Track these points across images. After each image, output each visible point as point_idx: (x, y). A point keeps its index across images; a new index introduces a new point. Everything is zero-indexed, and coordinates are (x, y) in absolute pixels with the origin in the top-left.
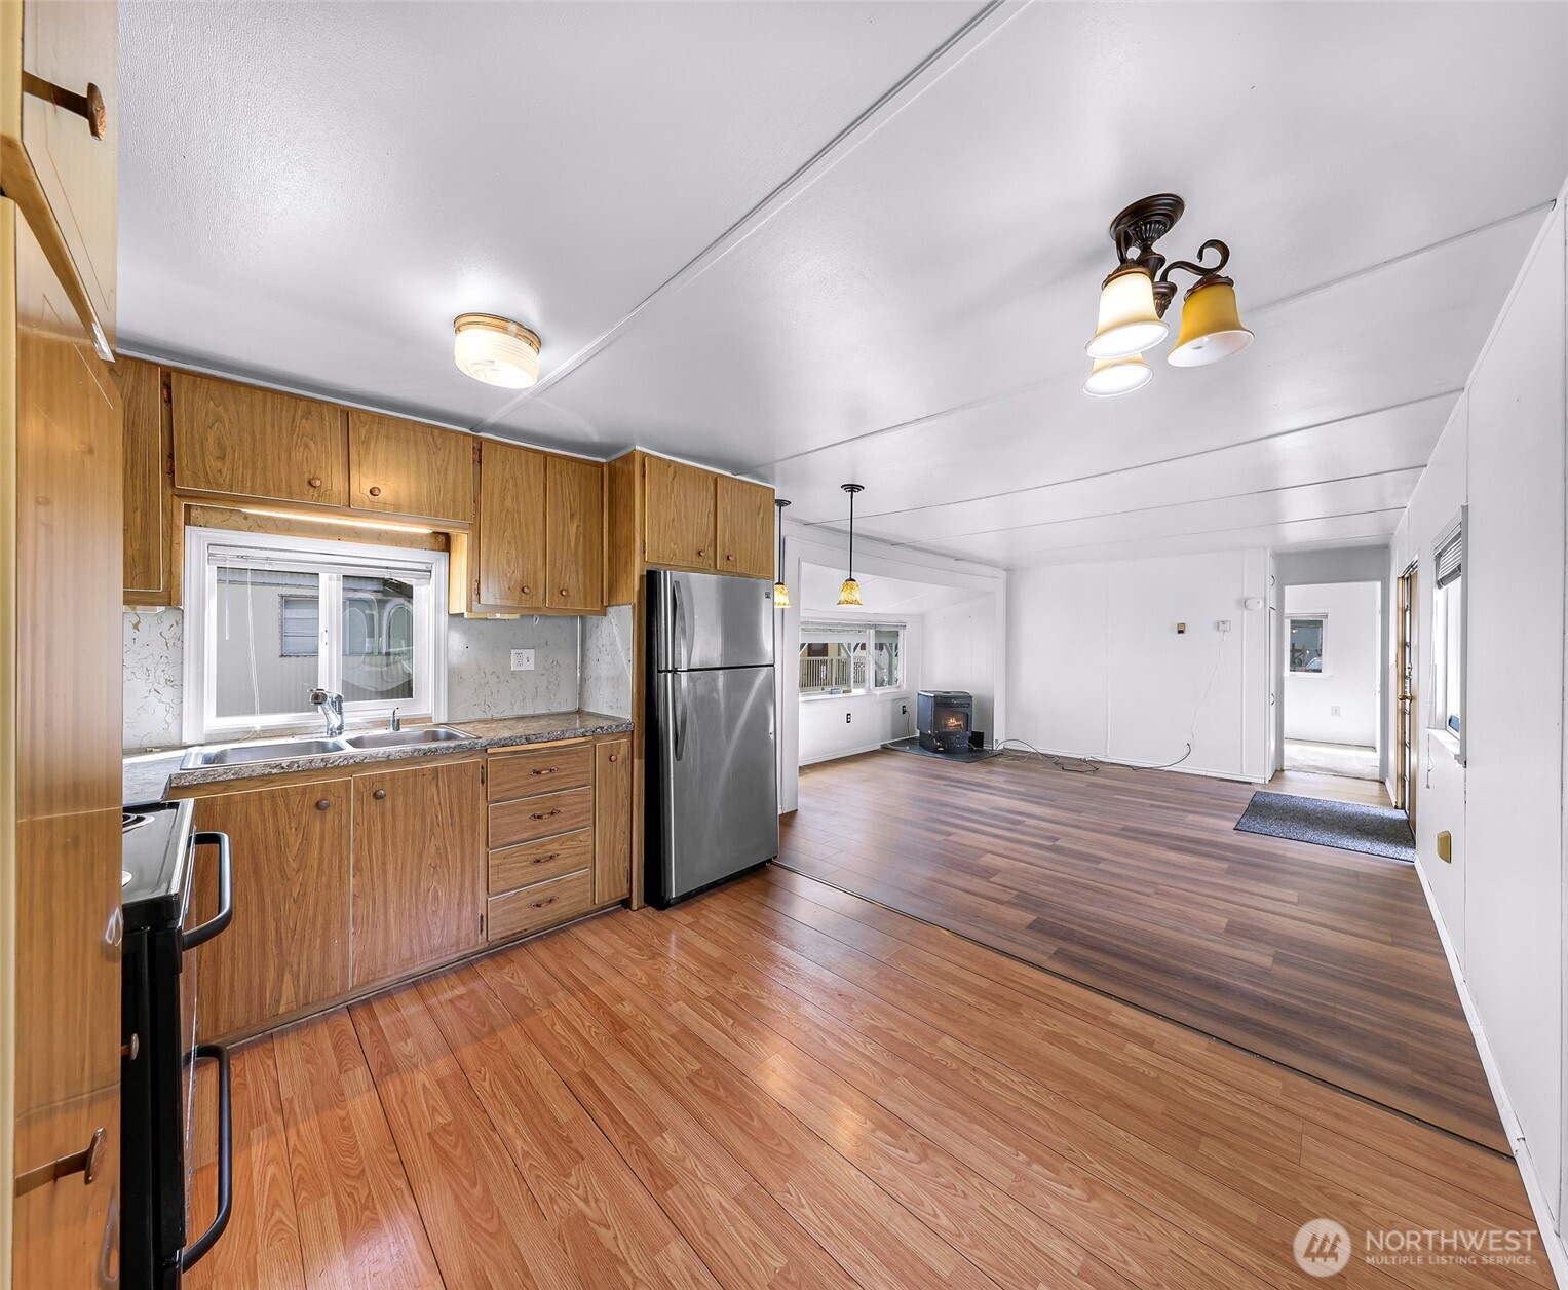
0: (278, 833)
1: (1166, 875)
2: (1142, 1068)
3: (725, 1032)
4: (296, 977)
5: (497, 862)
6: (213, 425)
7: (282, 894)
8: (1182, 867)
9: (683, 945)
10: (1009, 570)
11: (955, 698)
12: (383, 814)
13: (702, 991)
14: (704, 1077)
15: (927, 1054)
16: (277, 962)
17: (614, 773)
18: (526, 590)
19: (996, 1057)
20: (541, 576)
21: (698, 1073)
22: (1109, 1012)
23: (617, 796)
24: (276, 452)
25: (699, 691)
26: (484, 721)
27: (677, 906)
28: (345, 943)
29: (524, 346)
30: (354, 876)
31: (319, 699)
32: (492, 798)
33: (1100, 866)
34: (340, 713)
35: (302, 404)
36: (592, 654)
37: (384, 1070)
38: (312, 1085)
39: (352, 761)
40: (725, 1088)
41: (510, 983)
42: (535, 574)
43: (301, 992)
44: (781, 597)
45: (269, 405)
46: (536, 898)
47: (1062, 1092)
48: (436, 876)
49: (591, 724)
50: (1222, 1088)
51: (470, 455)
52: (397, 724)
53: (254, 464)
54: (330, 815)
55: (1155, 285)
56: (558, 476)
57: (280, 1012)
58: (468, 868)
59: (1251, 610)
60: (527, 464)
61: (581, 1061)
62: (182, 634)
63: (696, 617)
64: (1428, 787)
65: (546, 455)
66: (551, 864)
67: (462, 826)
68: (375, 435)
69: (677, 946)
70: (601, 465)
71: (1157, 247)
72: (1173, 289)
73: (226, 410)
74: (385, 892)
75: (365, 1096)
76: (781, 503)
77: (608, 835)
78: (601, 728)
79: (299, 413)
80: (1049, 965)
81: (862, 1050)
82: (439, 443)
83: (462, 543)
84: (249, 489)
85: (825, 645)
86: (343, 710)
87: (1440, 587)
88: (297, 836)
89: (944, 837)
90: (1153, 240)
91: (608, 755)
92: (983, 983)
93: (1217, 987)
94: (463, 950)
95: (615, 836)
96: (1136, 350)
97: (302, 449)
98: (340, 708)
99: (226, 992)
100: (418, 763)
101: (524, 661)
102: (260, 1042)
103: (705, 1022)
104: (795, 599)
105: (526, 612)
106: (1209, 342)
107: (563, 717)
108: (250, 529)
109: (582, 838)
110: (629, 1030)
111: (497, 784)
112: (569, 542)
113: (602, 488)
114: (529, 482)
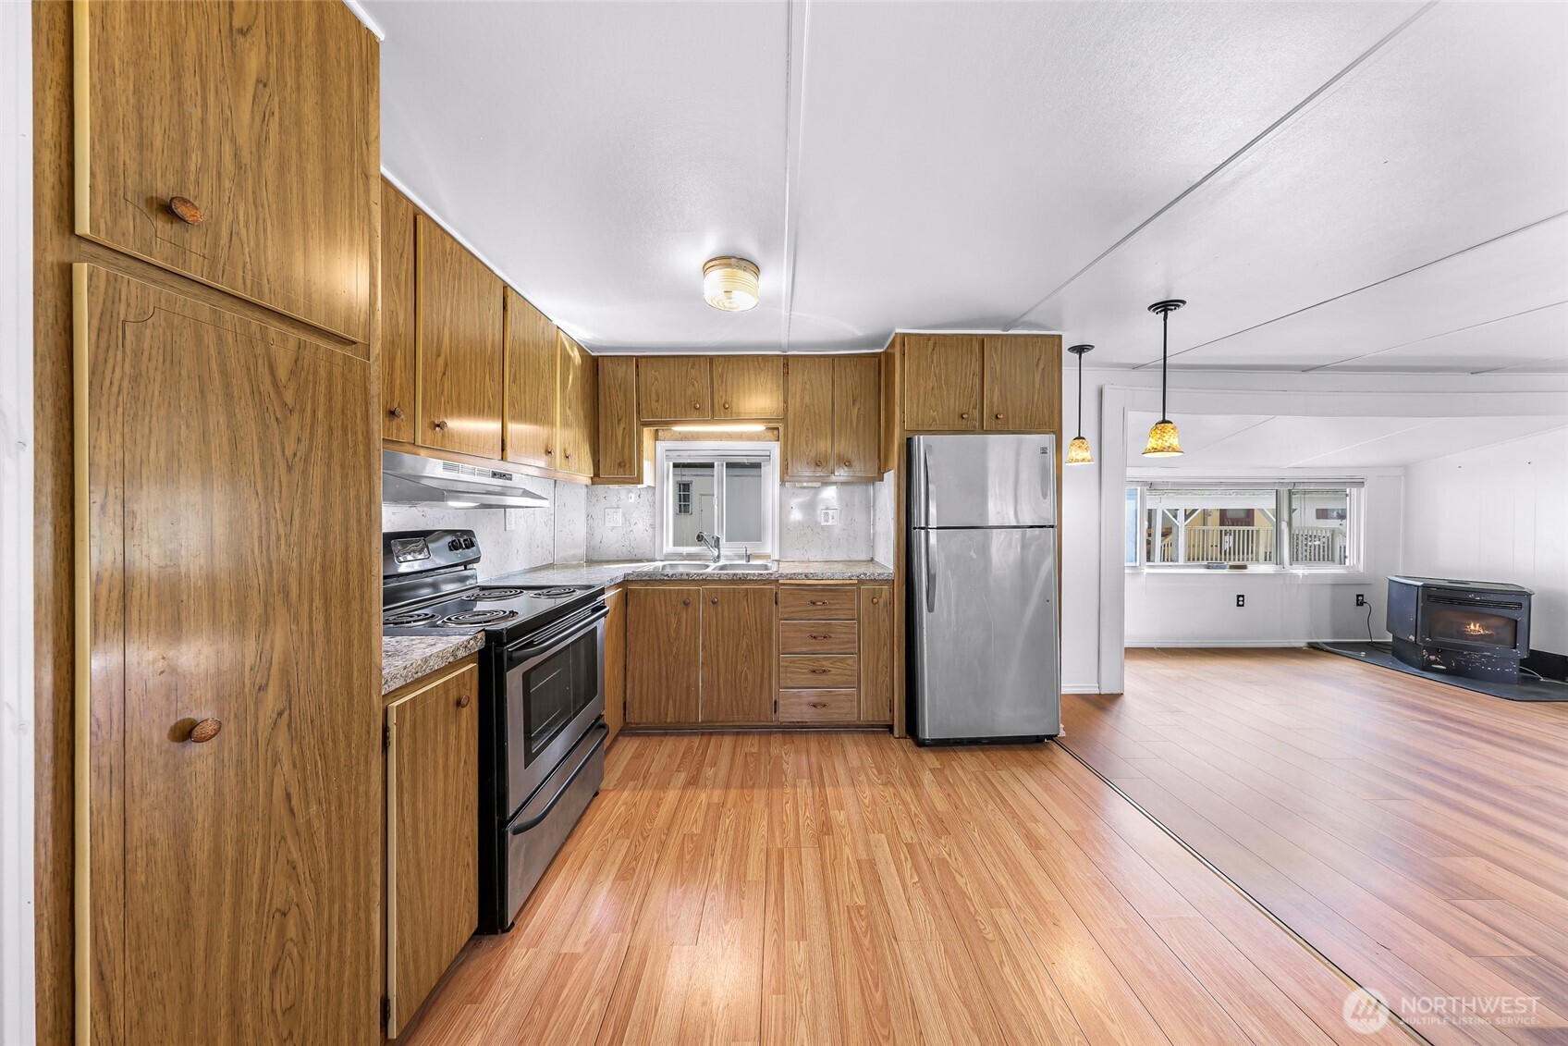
0: (667, 615)
3: (904, 886)
4: (675, 702)
5: (786, 664)
6: (654, 383)
7: (669, 652)
12: (717, 614)
13: (908, 835)
14: (860, 916)
17: (877, 614)
18: (819, 463)
20: (830, 452)
21: (859, 909)
23: (879, 634)
24: (680, 392)
27: (933, 748)
28: (699, 691)
29: (749, 276)
31: (699, 538)
32: (783, 617)
35: (691, 360)
36: (877, 513)
37: (693, 781)
39: (701, 577)
41: (782, 758)
42: (827, 452)
44: (1079, 453)
45: (676, 365)
46: (814, 700)
48: (747, 664)
49: (861, 571)
51: (781, 371)
52: (749, 557)
53: (670, 401)
54: (690, 610)
56: (843, 373)
57: (667, 721)
58: (766, 664)
60: (820, 368)
61: (786, 841)
62: (655, 500)
65: (834, 357)
66: (826, 677)
67: (762, 631)
68: (727, 369)
70: (878, 355)
73: (659, 373)
74: (718, 665)
75: (676, 793)
76: (1082, 349)
77: (871, 667)
78: (865, 574)
79: (689, 367)
82: (762, 366)
84: (668, 416)
86: (720, 546)
88: (675, 618)
91: (871, 598)
94: (763, 721)
95: (878, 668)
97: (690, 387)
98: (718, 545)
100: (736, 584)
101: (830, 518)
108: (680, 439)
109: (850, 662)
110: (831, 837)
111: (786, 607)
112: (851, 422)
113: (880, 373)
114: (821, 381)
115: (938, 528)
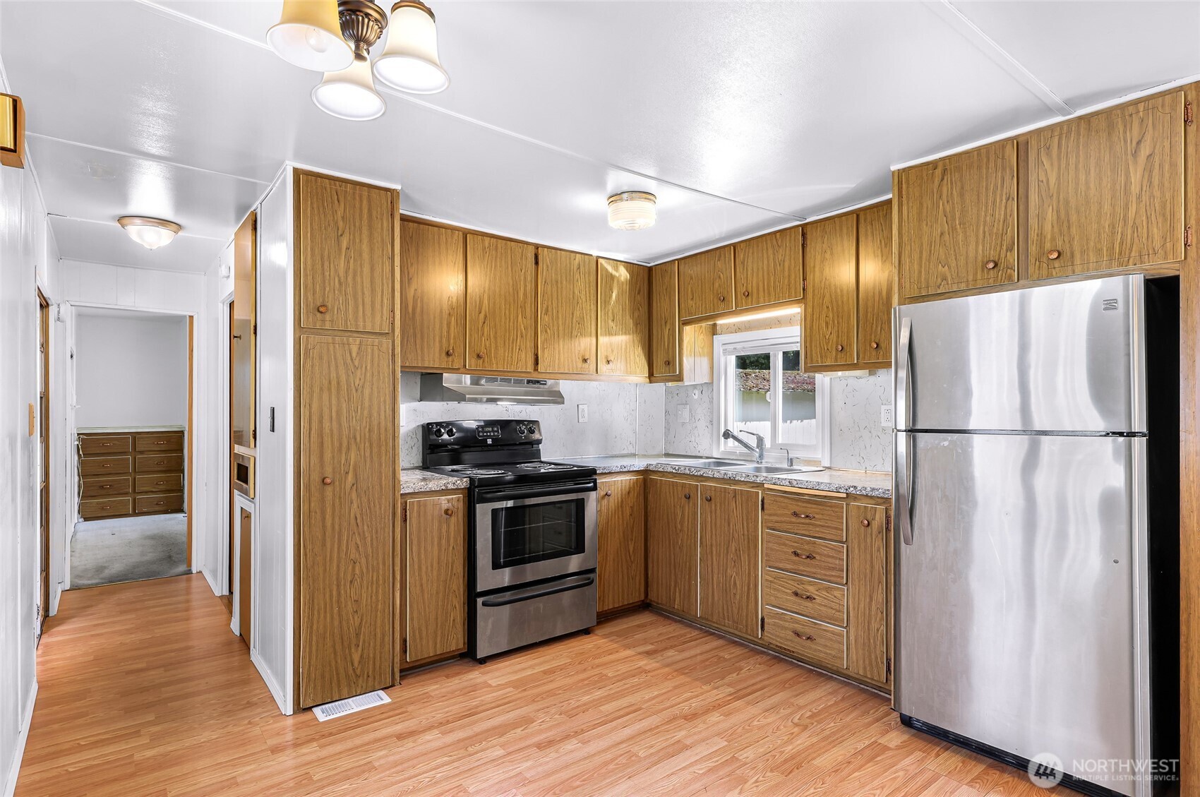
0: (674, 506)
5: (770, 578)
6: (690, 282)
12: (711, 511)
16: (674, 578)
17: (868, 540)
18: (840, 348)
24: (709, 286)
28: (697, 585)
30: (700, 546)
39: (699, 473)
43: (681, 602)
45: (706, 260)
46: (797, 627)
48: (735, 569)
51: (800, 242)
53: (702, 297)
54: (691, 503)
57: (675, 607)
58: (752, 574)
60: (841, 229)
65: (857, 212)
66: (810, 604)
67: (748, 538)
68: (747, 254)
78: (855, 487)
79: (717, 258)
84: (701, 313)
88: (680, 510)
91: (861, 518)
95: (869, 609)
97: (718, 280)
108: (736, 332)
109: (837, 593)
111: (770, 515)
114: (843, 246)
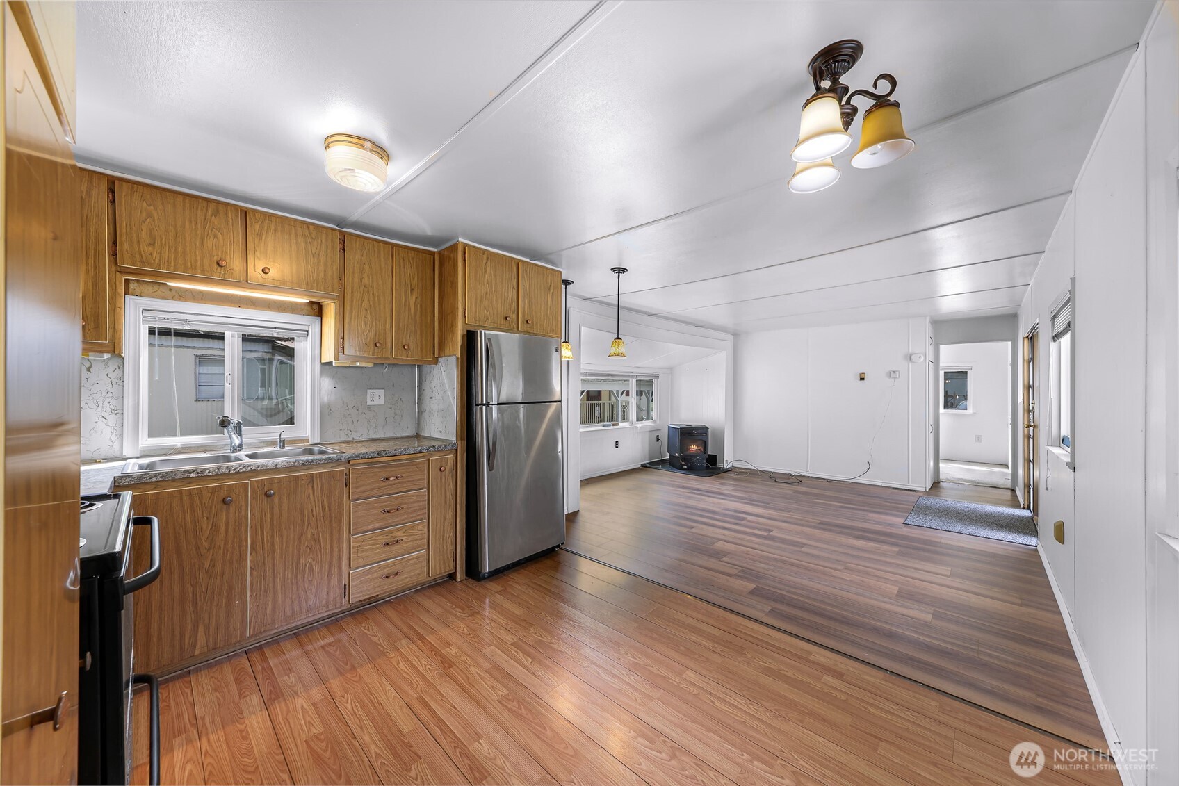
0: (194, 521)
1: (852, 556)
2: (835, 693)
3: (525, 668)
4: (207, 628)
5: (358, 544)
6: (146, 220)
7: (197, 566)
8: (864, 550)
9: (494, 606)
10: (736, 334)
11: (696, 429)
12: (272, 508)
13: (509, 638)
14: (510, 700)
15: (676, 684)
16: (193, 617)
17: (443, 480)
18: (378, 345)
19: (727, 686)
20: (388, 334)
21: (506, 697)
22: (810, 653)
23: (445, 497)
24: (193, 240)
25: (505, 420)
26: (348, 442)
27: (490, 578)
28: (244, 603)
29: (376, 158)
30: (251, 554)
31: (224, 423)
32: (354, 497)
33: (803, 549)
34: (240, 435)
35: (212, 205)
36: (427, 393)
37: (273, 696)
38: (219, 707)
39: (249, 468)
40: (526, 708)
41: (366, 634)
42: (385, 334)
43: (211, 639)
44: (566, 352)
45: (188, 205)
46: (386, 571)
47: (777, 710)
48: (311, 556)
49: (426, 444)
50: (895, 707)
51: (337, 245)
52: (282, 444)
53: (176, 249)
54: (232, 509)
55: (842, 107)
56: (401, 261)
57: (195, 654)
58: (336, 549)
59: (914, 362)
60: (379, 252)
61: (419, 689)
62: (123, 375)
63: (504, 365)
64: (1047, 489)
65: (393, 245)
66: (397, 547)
67: (330, 517)
68: (266, 228)
69: (490, 607)
70: (433, 253)
71: (843, 80)
72: (855, 110)
73: (156, 208)
74: (274, 565)
75: (259, 715)
76: (566, 283)
77: (439, 526)
78: (434, 447)
79: (210, 212)
80: (766, 620)
81: (626, 680)
82: (314, 235)
83: (331, 310)
84: (172, 268)
85: (600, 392)
86: (242, 433)
87: (1055, 341)
88: (208, 523)
89: (688, 530)
90: (840, 75)
91: (439, 467)
92: (717, 633)
93: (890, 636)
94: (332, 609)
95: (444, 526)
96: (828, 155)
97: (212, 238)
98: (240, 431)
99: (155, 639)
100: (298, 471)
101: (377, 398)
102: (180, 677)
103: (511, 661)
104: (577, 354)
105: (378, 362)
106: (881, 149)
107: (406, 440)
108: (173, 299)
109: (420, 527)
110: (455, 667)
111: (357, 487)
112: (409, 310)
113: (434, 270)
114: (380, 266)
115: (498, 404)
